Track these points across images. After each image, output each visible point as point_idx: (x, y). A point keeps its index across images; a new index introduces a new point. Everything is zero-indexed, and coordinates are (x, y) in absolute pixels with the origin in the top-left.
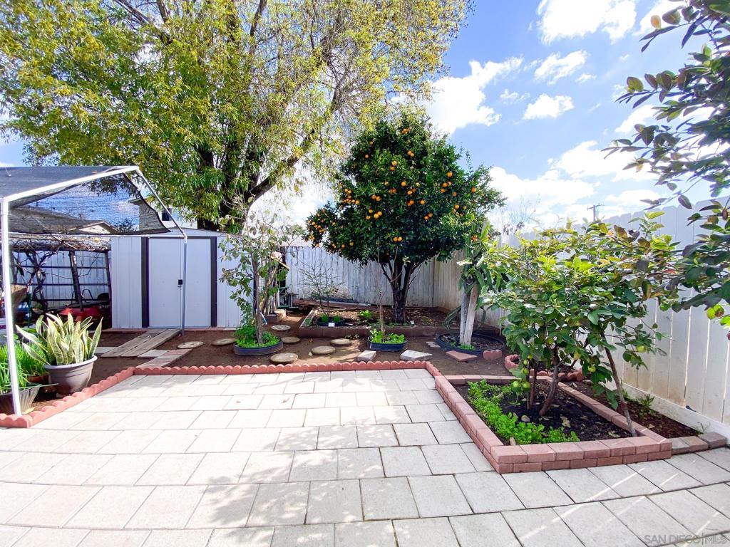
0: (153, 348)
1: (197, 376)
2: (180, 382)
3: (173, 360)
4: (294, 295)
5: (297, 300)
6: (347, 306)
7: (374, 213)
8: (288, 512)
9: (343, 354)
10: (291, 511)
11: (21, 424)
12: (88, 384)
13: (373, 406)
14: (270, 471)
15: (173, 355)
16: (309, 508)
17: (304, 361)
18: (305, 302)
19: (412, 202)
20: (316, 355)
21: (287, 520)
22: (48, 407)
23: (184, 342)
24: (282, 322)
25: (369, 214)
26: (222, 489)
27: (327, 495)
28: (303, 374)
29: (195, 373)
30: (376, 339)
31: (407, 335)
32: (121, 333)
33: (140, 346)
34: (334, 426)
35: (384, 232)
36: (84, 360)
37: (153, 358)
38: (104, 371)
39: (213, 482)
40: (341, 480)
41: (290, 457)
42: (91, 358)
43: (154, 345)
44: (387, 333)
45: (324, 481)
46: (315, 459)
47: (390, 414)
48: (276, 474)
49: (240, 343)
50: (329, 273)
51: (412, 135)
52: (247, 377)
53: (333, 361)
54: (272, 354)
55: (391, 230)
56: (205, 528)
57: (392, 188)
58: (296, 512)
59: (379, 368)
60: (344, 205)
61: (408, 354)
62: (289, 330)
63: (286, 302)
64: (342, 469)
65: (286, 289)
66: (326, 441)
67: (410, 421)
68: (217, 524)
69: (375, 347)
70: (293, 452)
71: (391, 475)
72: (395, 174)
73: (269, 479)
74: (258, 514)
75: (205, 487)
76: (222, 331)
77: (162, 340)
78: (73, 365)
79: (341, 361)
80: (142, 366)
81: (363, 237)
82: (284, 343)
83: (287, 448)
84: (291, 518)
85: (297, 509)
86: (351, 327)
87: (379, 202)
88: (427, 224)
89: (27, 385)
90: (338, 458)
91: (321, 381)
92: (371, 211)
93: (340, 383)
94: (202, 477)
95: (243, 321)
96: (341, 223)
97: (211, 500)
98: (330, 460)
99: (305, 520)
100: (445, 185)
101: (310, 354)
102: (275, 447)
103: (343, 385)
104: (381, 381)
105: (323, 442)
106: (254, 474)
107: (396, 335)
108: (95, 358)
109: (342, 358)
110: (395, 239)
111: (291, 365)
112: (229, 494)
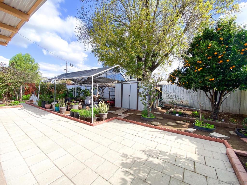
0: (122, 113)
1: (129, 123)
2: (125, 123)
3: (124, 117)
4: (165, 102)
5: (166, 104)
6: (187, 109)
7: (198, 69)
8: (141, 174)
9: (180, 127)
10: (142, 175)
11: (92, 125)
12: (106, 119)
13: (187, 151)
14: (140, 158)
15: (125, 116)
16: (148, 177)
17: (163, 126)
18: (169, 105)
19: (221, 61)
20: (168, 125)
21: (140, 176)
22: (97, 123)
23: (129, 113)
24: (159, 111)
25: (196, 69)
26: (125, 157)
27: (156, 176)
28: (161, 131)
29: (129, 122)
30: (197, 124)
31: (217, 126)
32: (116, 108)
33: (119, 112)
34: (167, 152)
35: (204, 76)
36: (106, 113)
37: (121, 115)
38: (110, 117)
39: (124, 154)
40: (163, 173)
41: (147, 157)
42: (107, 113)
43: (122, 112)
44: (204, 123)
45: (156, 170)
46: (156, 161)
47: (195, 157)
48: (141, 160)
49: (143, 116)
50: (177, 94)
51: (222, 30)
52: (142, 127)
53: (175, 129)
54: (152, 121)
55: (208, 76)
56: (118, 166)
57: (209, 56)
58: (143, 175)
59: (196, 137)
60: (185, 67)
61: (214, 134)
62: (160, 114)
63: (161, 105)
64: (165, 169)
65: (162, 100)
66: (162, 157)
67: (205, 164)
68: (121, 167)
69: (196, 127)
70: (149, 156)
71: (186, 182)
72: (210, 50)
73: (138, 161)
74: (132, 170)
75: (121, 155)
76: (139, 111)
77: (124, 111)
78: (103, 114)
79: (178, 130)
80: (118, 117)
81: (193, 79)
82: (157, 118)
83: (147, 153)
84: (141, 177)
85: (144, 175)
86: (186, 117)
87: (201, 63)
88: (232, 71)
89: (95, 117)
90: (164, 165)
91: (167, 135)
92: (196, 68)
93: (175, 138)
94: (121, 152)
95: (144, 109)
96: (183, 74)
97: (121, 159)
98: (161, 164)
99: (145, 180)
100: (243, 50)
101: (166, 124)
102: (144, 151)
103: (176, 139)
104: (195, 143)
105: (161, 157)
106: (135, 157)
107: (209, 124)
108: (108, 113)
109: (179, 129)
110: (210, 80)
111: (157, 126)
112: (126, 160)
